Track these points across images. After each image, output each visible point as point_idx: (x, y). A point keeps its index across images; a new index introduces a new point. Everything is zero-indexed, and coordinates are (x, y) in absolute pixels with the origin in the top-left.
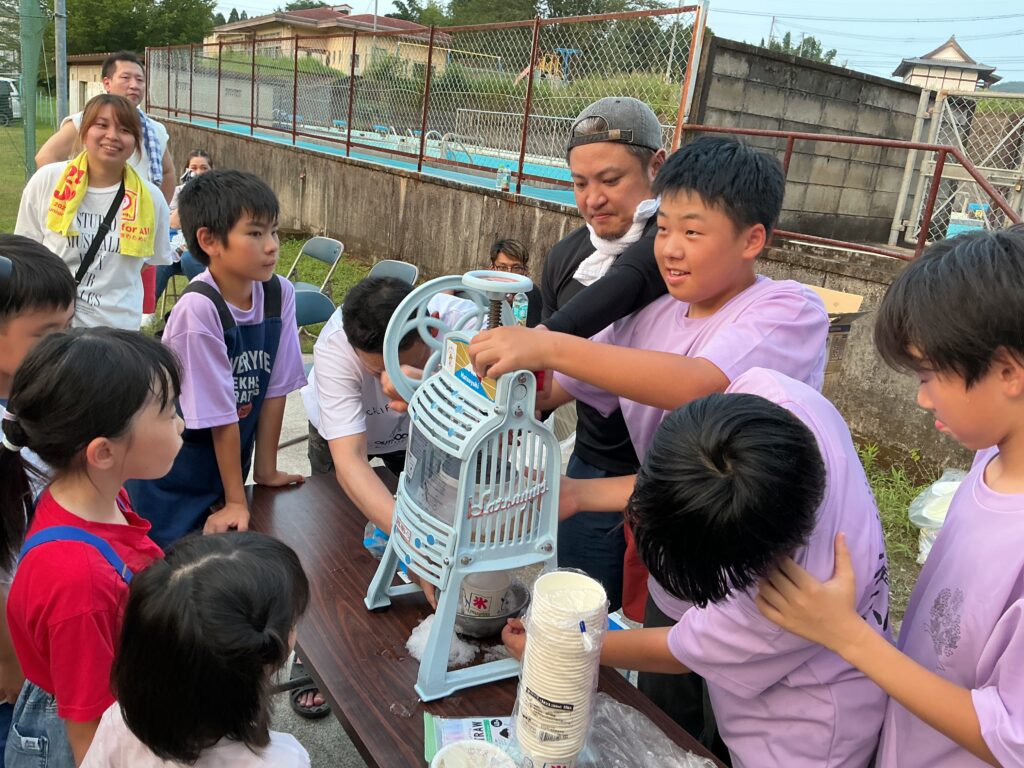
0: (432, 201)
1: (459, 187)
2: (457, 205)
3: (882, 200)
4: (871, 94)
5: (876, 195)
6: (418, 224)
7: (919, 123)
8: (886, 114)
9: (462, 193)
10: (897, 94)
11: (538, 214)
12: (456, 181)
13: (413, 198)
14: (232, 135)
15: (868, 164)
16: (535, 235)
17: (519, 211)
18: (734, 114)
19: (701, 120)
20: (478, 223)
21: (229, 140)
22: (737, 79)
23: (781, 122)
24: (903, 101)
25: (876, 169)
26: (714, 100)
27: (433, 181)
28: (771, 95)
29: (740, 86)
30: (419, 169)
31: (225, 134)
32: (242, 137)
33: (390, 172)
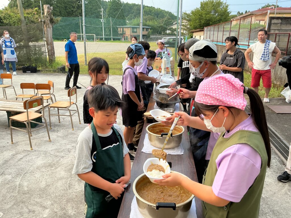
19: (269, 32)
22: (278, 23)
28: (288, 25)
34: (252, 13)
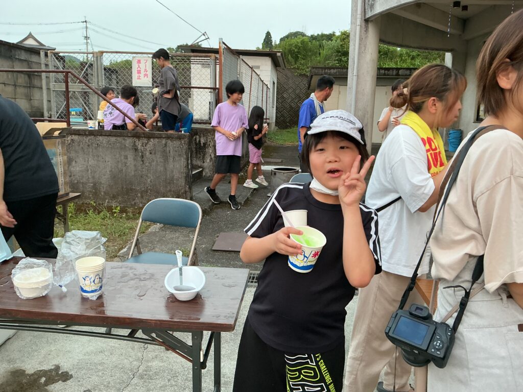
3: (36, 103)
4: (17, 53)
5: (32, 101)
7: (43, 66)
8: (26, 63)
15: (24, 87)
24: (33, 56)
25: (29, 89)
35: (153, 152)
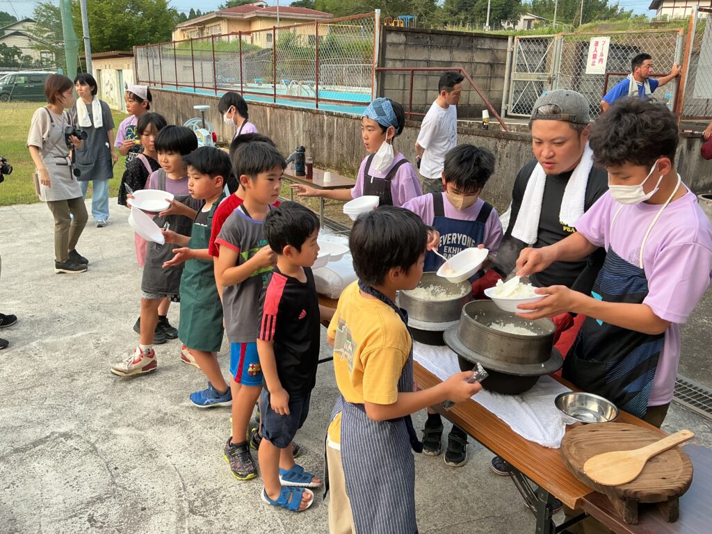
0: (282, 117)
1: (292, 109)
2: (292, 117)
3: (495, 95)
4: (479, 42)
5: (491, 93)
6: (277, 130)
7: (509, 54)
8: (491, 52)
9: (294, 111)
10: (496, 40)
11: (326, 118)
12: (291, 106)
13: (273, 116)
14: (184, 94)
15: (484, 78)
16: (325, 129)
17: (317, 117)
18: (401, 60)
19: (383, 66)
20: (301, 126)
21: (183, 97)
22: (400, 44)
23: (428, 62)
24: (500, 44)
25: (489, 80)
26: (389, 55)
27: (280, 107)
28: (420, 49)
29: (402, 47)
30: (275, 102)
31: (181, 93)
32: (189, 94)
33: (262, 105)
34: (219, 16)
35: (509, 156)
